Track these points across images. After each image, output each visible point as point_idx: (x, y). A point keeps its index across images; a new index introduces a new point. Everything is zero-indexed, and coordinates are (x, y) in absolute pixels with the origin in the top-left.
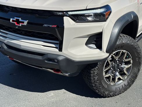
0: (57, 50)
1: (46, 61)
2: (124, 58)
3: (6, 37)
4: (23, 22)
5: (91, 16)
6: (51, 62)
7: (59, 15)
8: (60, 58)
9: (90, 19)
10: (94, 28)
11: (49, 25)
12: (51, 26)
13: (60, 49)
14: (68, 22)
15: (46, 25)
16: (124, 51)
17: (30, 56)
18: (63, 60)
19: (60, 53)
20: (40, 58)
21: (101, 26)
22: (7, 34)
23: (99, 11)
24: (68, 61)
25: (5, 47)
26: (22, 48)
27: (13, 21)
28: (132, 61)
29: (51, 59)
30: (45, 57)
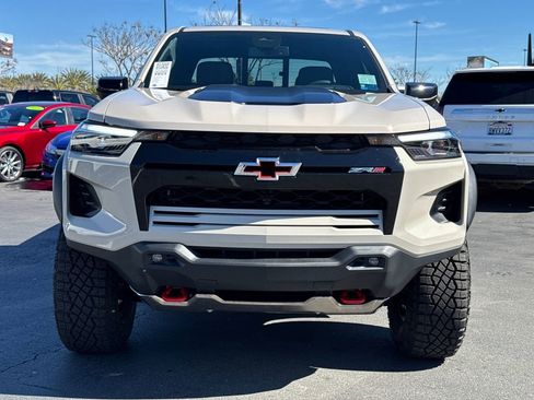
0: (379, 232)
1: (350, 268)
4: (288, 169)
6: (362, 268)
8: (388, 251)
11: (364, 169)
12: (370, 170)
15: (356, 170)
19: (386, 239)
25: (191, 256)
26: (270, 244)
27: (247, 169)
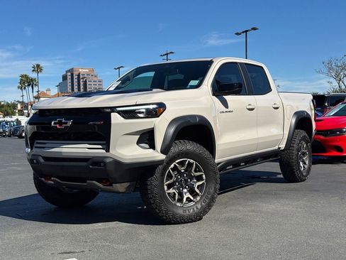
0: (104, 151)
1: (91, 167)
2: (193, 171)
3: (44, 148)
4: (66, 123)
5: (143, 113)
6: (96, 167)
7: (107, 112)
8: (108, 160)
9: (141, 115)
10: (143, 124)
11: (94, 123)
12: (96, 123)
13: (108, 150)
14: (116, 118)
15: (91, 123)
16: (192, 161)
17: (72, 164)
18: (110, 162)
19: (107, 154)
20: (84, 164)
21: (152, 122)
22: (45, 143)
23: (151, 107)
24: (118, 164)
25: (42, 160)
26: (64, 155)
27: (55, 123)
28: (204, 176)
29: (97, 162)
30: (90, 162)
